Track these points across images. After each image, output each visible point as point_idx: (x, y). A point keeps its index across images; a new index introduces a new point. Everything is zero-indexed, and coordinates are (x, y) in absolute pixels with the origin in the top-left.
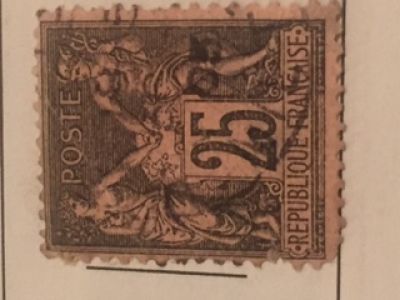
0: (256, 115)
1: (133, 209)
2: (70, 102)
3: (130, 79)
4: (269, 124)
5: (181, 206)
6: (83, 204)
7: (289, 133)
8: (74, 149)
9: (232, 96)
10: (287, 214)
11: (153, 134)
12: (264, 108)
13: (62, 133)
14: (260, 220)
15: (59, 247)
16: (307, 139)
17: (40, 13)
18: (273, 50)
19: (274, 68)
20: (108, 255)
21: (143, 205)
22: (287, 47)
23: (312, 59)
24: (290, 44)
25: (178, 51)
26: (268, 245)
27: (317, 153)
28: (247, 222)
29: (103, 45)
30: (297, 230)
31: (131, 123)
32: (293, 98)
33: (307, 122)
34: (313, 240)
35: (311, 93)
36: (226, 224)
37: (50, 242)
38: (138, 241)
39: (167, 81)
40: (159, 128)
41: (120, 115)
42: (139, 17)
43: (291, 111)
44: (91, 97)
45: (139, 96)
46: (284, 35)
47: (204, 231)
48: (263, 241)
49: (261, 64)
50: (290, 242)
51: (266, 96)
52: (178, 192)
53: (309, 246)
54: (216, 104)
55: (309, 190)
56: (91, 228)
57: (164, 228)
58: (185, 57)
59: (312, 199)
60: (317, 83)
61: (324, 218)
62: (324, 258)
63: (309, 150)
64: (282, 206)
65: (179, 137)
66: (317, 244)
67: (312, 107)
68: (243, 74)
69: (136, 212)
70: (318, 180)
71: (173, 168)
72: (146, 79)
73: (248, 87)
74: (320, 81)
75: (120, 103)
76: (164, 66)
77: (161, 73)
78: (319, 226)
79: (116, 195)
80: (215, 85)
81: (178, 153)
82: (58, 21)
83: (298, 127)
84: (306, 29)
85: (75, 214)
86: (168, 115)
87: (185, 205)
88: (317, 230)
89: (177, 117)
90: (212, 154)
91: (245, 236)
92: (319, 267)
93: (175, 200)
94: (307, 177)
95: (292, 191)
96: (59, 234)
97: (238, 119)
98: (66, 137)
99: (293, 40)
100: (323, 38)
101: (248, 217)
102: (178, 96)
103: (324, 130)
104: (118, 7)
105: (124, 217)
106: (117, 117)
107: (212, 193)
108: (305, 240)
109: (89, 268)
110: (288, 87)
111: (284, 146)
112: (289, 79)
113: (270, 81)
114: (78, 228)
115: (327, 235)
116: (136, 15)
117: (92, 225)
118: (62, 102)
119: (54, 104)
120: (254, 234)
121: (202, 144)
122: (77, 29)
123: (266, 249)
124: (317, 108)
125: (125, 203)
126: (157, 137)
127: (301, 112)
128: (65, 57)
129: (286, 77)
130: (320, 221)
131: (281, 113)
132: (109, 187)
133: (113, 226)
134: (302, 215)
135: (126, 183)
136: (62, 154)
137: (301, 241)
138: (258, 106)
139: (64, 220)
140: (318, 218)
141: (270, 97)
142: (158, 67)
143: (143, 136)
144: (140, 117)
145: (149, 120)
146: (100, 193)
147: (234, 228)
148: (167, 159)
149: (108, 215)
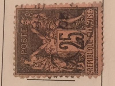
0: (78, 34)
2: (24, 31)
3: (42, 24)
4: (82, 36)
5: (56, 60)
6: (27, 60)
7: (88, 38)
8: (25, 44)
9: (71, 29)
10: (87, 62)
11: (48, 40)
12: (80, 32)
14: (79, 64)
15: (19, 73)
16: (93, 40)
17: (16, 6)
18: (83, 16)
19: (84, 20)
20: (34, 75)
21: (45, 60)
22: (87, 15)
23: (94, 18)
24: (88, 14)
26: (81, 71)
27: (96, 44)
28: (75, 65)
29: (34, 15)
30: (90, 66)
31: (42, 37)
32: (89, 29)
33: (93, 35)
34: (94, 69)
36: (69, 65)
37: (16, 72)
39: (53, 25)
40: (50, 38)
42: (45, 7)
43: (88, 32)
45: (44, 29)
46: (86, 11)
47: (63, 68)
48: (80, 70)
49: (80, 20)
50: (88, 70)
53: (93, 71)
54: (67, 31)
55: (93, 55)
58: (58, 18)
59: (94, 58)
60: (96, 24)
62: (98, 75)
63: (93, 43)
64: (86, 59)
65: (56, 40)
66: (96, 70)
67: (94, 31)
68: (75, 22)
69: (43, 62)
70: (96, 52)
71: (54, 49)
73: (76, 26)
75: (39, 31)
77: (51, 22)
79: (37, 58)
80: (67, 25)
81: (55, 45)
82: (21, 8)
83: (90, 37)
84: (93, 10)
85: (24, 63)
87: (57, 60)
88: (96, 66)
89: (55, 35)
90: (65, 45)
91: (75, 69)
92: (96, 78)
94: (93, 51)
95: (88, 55)
96: (19, 69)
97: (73, 35)
98: (22, 41)
99: (89, 13)
100: (98, 12)
101: (75, 63)
102: (56, 29)
103: (98, 38)
104: (39, 4)
105: (39, 64)
106: (38, 35)
107: (65, 56)
109: (28, 80)
110: (88, 26)
111: (86, 42)
112: (88, 23)
113: (82, 24)
114: (25, 68)
115: (98, 68)
116: (44, 6)
117: (29, 66)
118: (22, 31)
119: (19, 32)
120: (77, 68)
121: (62, 42)
122: (27, 10)
123: (81, 73)
124: (96, 31)
125: (39, 60)
126: (49, 40)
127: (91, 33)
128: (23, 18)
129: (87, 23)
130: (97, 64)
131: (85, 33)
132: (35, 55)
133: (36, 67)
134: (91, 62)
135: (40, 54)
136: (21, 46)
137: (91, 70)
138: (79, 31)
139: (21, 65)
140: (96, 63)
141: (82, 29)
142: (50, 21)
143: (45, 40)
144: (44, 35)
145: (47, 36)
146: (32, 57)
147: (71, 66)
148: (52, 47)
149: (34, 63)
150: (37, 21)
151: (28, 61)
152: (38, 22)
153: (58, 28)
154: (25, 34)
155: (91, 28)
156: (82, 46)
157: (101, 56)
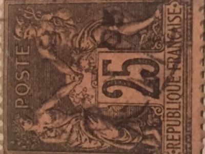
0: (146, 61)
1: (63, 126)
2: (22, 53)
3: (63, 36)
4: (155, 67)
5: (95, 123)
6: (29, 122)
7: (168, 73)
8: (24, 85)
9: (130, 48)
10: (166, 128)
11: (77, 74)
12: (152, 56)
13: (17, 74)
14: (148, 133)
15: (12, 152)
16: (180, 77)
18: (158, 18)
19: (159, 29)
21: (69, 122)
23: (184, 23)
24: (169, 13)
25: (95, 19)
26: (153, 150)
27: (187, 87)
28: (139, 134)
29: (46, 15)
31: (63, 67)
32: (171, 49)
33: (180, 66)
34: (183, 145)
35: (183, 46)
36: (125, 135)
37: (6, 148)
38: (65, 147)
39: (87, 39)
41: (55, 61)
43: (169, 58)
44: (36, 50)
45: (69, 49)
46: (165, 7)
47: (110, 140)
48: (150, 147)
49: (150, 27)
50: (168, 148)
51: (153, 48)
52: (93, 114)
53: (181, 150)
54: (119, 54)
55: (181, 112)
56: (34, 138)
57: (83, 138)
59: (183, 119)
60: (187, 39)
61: (191, 131)
63: (181, 84)
64: (163, 122)
65: (94, 76)
66: (186, 149)
67: (184, 56)
68: (138, 34)
69: (64, 127)
70: (187, 105)
71: (90, 97)
72: (73, 37)
73: (141, 43)
74: (189, 38)
75: (55, 54)
76: (85, 29)
77: (84, 34)
78: (188, 137)
80: (119, 41)
81: (93, 87)
83: (174, 69)
84: (180, 4)
85: (23, 129)
86: (88, 62)
87: (97, 123)
88: (187, 139)
89: (94, 63)
90: (116, 88)
93: (91, 119)
94: (180, 103)
95: (169, 113)
96: (13, 142)
97: (134, 64)
98: (19, 77)
99: (171, 11)
100: (191, 9)
101: (140, 130)
102: (94, 49)
103: (192, 70)
105: (56, 131)
106: (53, 63)
107: (116, 114)
108: (178, 146)
110: (168, 42)
111: (165, 82)
112: (168, 37)
113: (155, 38)
114: (25, 139)
115: (193, 143)
117: (34, 136)
118: (17, 53)
119: (11, 55)
120: (144, 142)
121: (110, 81)
122: (29, 4)
123: (152, 153)
124: (187, 56)
125: (57, 121)
126: (80, 76)
127: (176, 59)
128: (20, 23)
129: (166, 35)
130: (188, 133)
131: (163, 60)
132: (47, 110)
133: (49, 137)
134: (176, 129)
135: (59, 108)
136: (16, 88)
137: (175, 147)
138: (148, 55)
139: (16, 133)
140: (187, 131)
141: (155, 49)
142: (81, 30)
143: (70, 76)
144: (68, 63)
146: (41, 115)
147: (131, 138)
148: (86, 91)
149: (46, 130)
150: (50, 29)
151: (32, 124)
152: (54, 33)
153: (99, 46)
154: (25, 62)
155: (176, 47)
156: (154, 90)
157: (200, 114)
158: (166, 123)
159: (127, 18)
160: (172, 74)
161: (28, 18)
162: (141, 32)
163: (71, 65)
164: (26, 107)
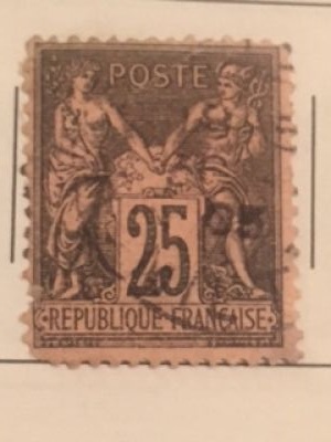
0: (185, 275)
1: (82, 140)
2: (196, 76)
4: (176, 289)
5: (87, 193)
7: (167, 309)
8: (147, 78)
9: (204, 250)
10: (83, 308)
12: (193, 283)
13: (164, 66)
14: (74, 278)
15: (39, 57)
16: (161, 328)
17: (287, 47)
18: (252, 293)
19: (234, 295)
20: (31, 110)
21: (88, 152)
22: (255, 308)
23: (244, 334)
24: (258, 310)
25: (250, 194)
26: (47, 286)
27: (146, 339)
28: (72, 264)
29: (255, 113)
30: (65, 318)
32: (204, 314)
33: (179, 329)
34: (56, 334)
35: (209, 333)
36: (70, 242)
37: (44, 47)
38: (49, 145)
41: (184, 130)
42: (284, 153)
43: (190, 311)
44: (202, 98)
45: (203, 151)
46: (267, 305)
47: (61, 217)
48: (52, 282)
49: (237, 280)
50: (51, 310)
51: (205, 285)
53: (48, 331)
54: (195, 232)
56: (62, 94)
57: (64, 175)
59: (97, 334)
60: (221, 339)
61: (78, 346)
62: (35, 347)
63: (150, 330)
65: (160, 192)
66: (50, 339)
67: (195, 334)
68: (227, 262)
69: (80, 144)
70: (118, 340)
71: (128, 185)
72: (221, 159)
73: (213, 267)
74: (221, 342)
75: (195, 130)
78: (69, 342)
79: (97, 122)
80: (216, 232)
82: (279, 66)
83: (174, 319)
84: (273, 328)
85: (76, 77)
86: (184, 181)
88: (67, 339)
89: (182, 191)
90: (144, 227)
91: (57, 262)
92: (24, 339)
93: (94, 186)
94: (122, 328)
95: (106, 312)
96: (54, 58)
97: (181, 256)
98: (160, 70)
99: (262, 314)
100: (265, 345)
103: (172, 347)
104: (293, 131)
105: (74, 131)
106: (181, 126)
107: (102, 226)
108: (54, 326)
109: (17, 89)
110: (214, 309)
111: (154, 305)
112: (223, 309)
113: (220, 289)
114: (61, 79)
115: (60, 349)
116: (286, 149)
117: (65, 94)
118: (196, 68)
119: (193, 58)
120: (59, 272)
121: (153, 217)
122: (272, 87)
123: (43, 284)
124: (195, 339)
125: (90, 132)
127: (189, 323)
128: (242, 73)
130: (75, 342)
131: (187, 301)
132: (107, 116)
134: (81, 324)
136: (141, 65)
137: (53, 322)
138: (195, 277)
140: (78, 339)
141: (204, 290)
145: (177, 161)
147: (64, 250)
149: (76, 113)
151: (86, 90)
154: (183, 79)
155: (207, 322)
156: (140, 288)
157: (104, 359)
158: (90, 308)
159: (251, 244)
160: (166, 316)
161: (251, 86)
162: (229, 267)
163: (178, 156)
164: (112, 81)
